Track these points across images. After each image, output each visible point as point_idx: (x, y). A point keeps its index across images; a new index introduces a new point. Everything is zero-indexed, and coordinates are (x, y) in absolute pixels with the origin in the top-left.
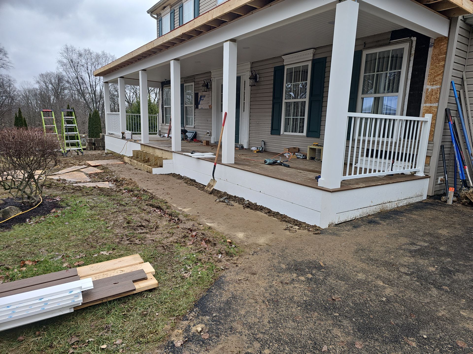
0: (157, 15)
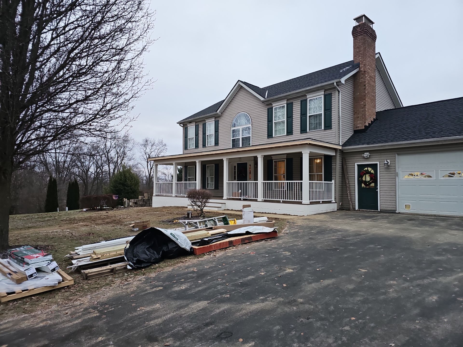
0: (183, 124)
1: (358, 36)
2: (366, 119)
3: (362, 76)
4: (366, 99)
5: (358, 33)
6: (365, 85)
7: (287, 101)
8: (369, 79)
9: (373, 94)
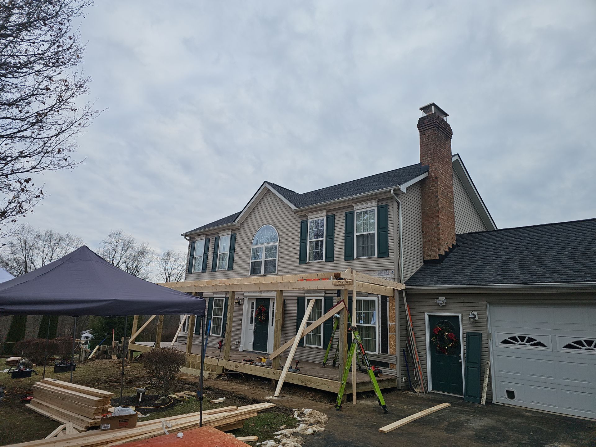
0: (190, 237)
1: (426, 131)
2: (440, 245)
3: (434, 183)
4: (440, 216)
5: (426, 126)
6: (437, 196)
7: (327, 212)
8: (443, 188)
9: (450, 209)
